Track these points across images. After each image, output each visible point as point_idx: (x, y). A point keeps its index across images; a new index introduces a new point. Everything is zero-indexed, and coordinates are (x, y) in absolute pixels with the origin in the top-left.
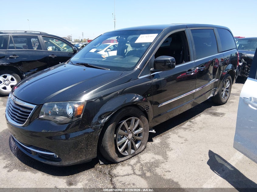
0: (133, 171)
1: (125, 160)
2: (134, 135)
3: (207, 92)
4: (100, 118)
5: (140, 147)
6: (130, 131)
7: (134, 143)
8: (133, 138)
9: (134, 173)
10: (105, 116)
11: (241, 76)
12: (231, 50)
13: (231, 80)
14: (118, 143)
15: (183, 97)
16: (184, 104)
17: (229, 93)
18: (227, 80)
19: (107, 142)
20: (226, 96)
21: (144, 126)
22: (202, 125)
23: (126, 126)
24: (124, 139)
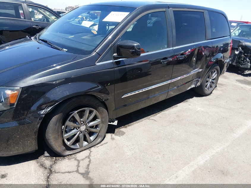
0: (78, 168)
1: (74, 154)
2: (88, 127)
3: (186, 83)
4: (40, 108)
5: (96, 139)
6: (83, 122)
7: (87, 136)
8: (86, 130)
9: (77, 171)
10: (46, 107)
11: (235, 66)
12: (224, 37)
13: (219, 70)
14: (65, 135)
15: (154, 87)
16: (156, 95)
17: (214, 84)
18: (213, 71)
19: (50, 135)
20: (211, 87)
21: (102, 118)
22: (174, 118)
23: (77, 117)
24: (73, 132)
